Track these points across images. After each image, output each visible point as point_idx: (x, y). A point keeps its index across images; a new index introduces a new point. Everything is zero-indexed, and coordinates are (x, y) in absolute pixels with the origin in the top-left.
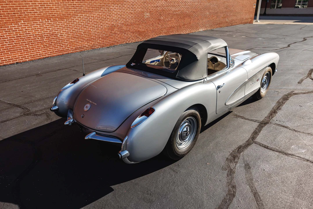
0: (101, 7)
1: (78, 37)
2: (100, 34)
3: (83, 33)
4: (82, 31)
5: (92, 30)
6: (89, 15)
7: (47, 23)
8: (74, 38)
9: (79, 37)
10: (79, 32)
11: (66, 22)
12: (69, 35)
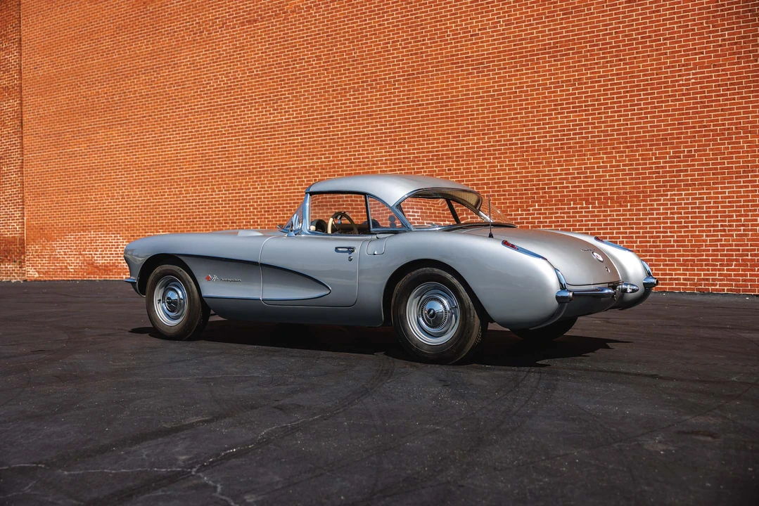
0: (749, 172)
1: (656, 251)
2: (731, 250)
3: (674, 241)
4: (673, 237)
5: (707, 236)
6: (700, 194)
7: (583, 210)
8: (646, 251)
9: (660, 251)
10: (663, 237)
11: (629, 210)
12: (632, 242)
